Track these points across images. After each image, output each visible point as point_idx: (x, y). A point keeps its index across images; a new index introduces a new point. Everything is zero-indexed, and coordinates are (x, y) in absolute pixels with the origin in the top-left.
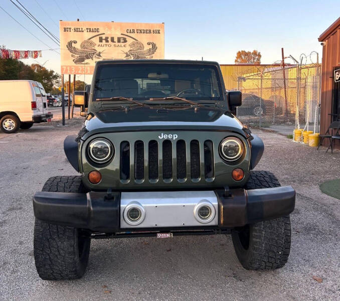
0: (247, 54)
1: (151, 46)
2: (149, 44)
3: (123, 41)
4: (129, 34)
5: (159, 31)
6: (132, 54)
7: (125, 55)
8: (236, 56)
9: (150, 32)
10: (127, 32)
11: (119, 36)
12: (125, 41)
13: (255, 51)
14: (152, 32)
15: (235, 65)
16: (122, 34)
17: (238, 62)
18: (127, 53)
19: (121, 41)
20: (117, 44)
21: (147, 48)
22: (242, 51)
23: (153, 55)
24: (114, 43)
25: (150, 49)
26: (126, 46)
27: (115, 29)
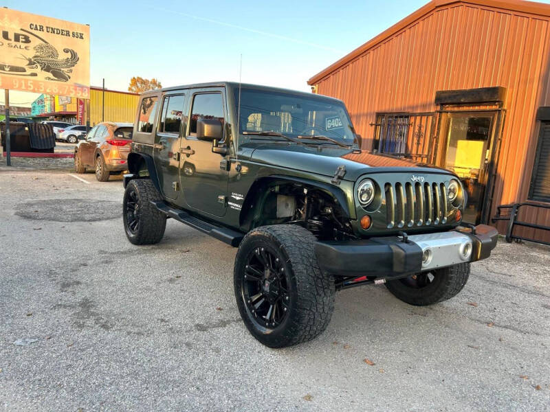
0: (144, 82)
1: (69, 55)
2: (66, 51)
3: (24, 40)
4: (34, 31)
5: (81, 34)
6: (38, 62)
7: (28, 62)
8: (130, 82)
9: (68, 34)
10: (32, 29)
11: (17, 32)
12: (27, 41)
13: (154, 80)
14: (71, 34)
15: (128, 93)
16: (22, 30)
17: (132, 90)
18: (30, 60)
19: (21, 40)
20: (13, 43)
21: (63, 56)
22: (138, 78)
23: (72, 68)
24: (9, 42)
25: (68, 59)
26: (29, 48)
27: (11, 20)
